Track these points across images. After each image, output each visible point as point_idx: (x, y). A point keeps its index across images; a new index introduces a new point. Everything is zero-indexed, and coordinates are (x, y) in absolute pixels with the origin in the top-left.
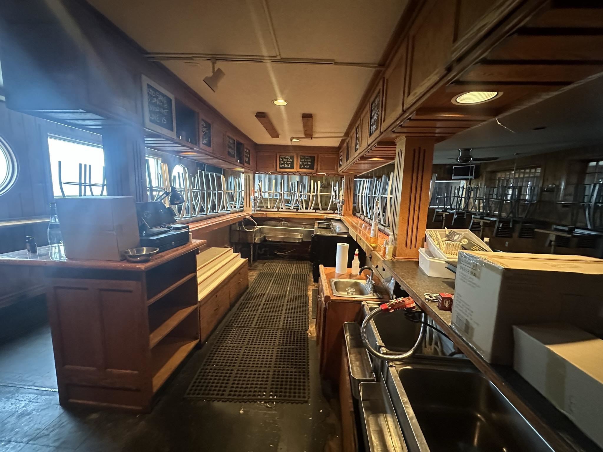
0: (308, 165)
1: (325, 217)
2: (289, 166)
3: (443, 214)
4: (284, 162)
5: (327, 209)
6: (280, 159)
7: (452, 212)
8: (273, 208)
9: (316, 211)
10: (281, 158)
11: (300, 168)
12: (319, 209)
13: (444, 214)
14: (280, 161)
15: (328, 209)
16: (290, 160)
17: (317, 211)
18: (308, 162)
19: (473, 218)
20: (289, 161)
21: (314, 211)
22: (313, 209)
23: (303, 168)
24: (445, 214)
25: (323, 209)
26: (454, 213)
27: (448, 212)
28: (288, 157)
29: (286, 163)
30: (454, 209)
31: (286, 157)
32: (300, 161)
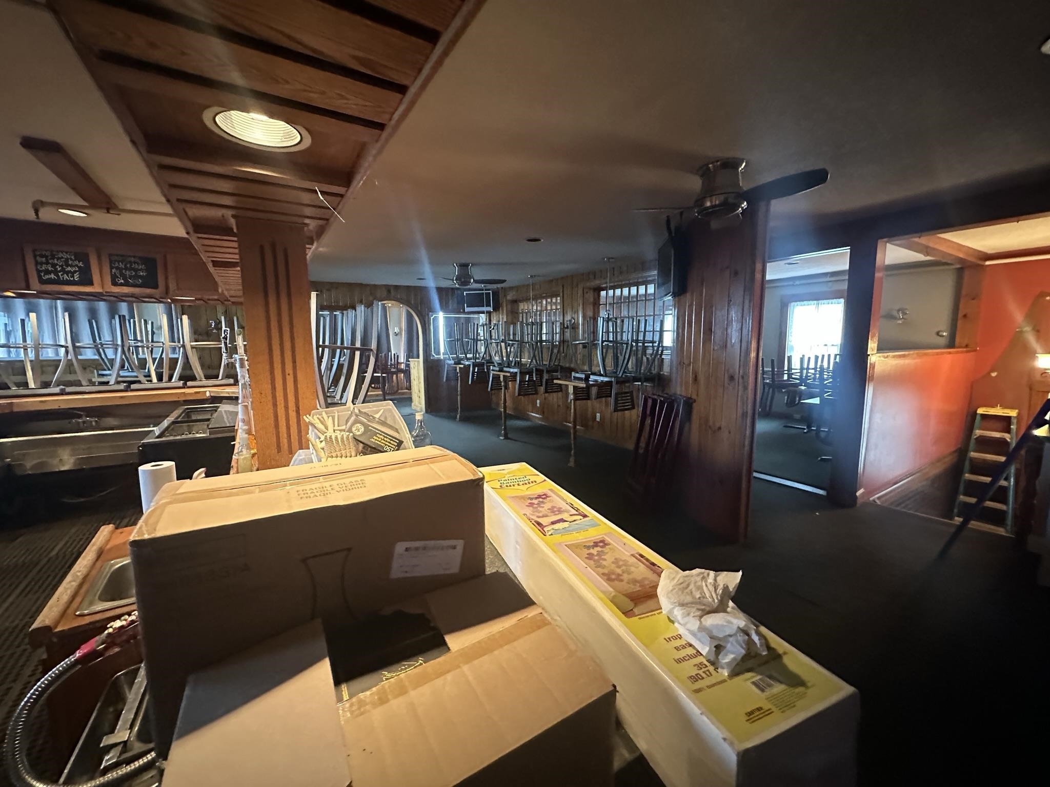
0: (137, 277)
1: (208, 394)
2: (73, 276)
3: (456, 367)
4: (54, 265)
5: (218, 377)
6: (39, 259)
7: (467, 363)
8: (46, 385)
9: (185, 384)
10: (42, 256)
11: (115, 284)
12: (194, 378)
13: (458, 367)
14: (37, 263)
15: (220, 377)
16: (77, 262)
17: (189, 383)
18: (136, 270)
19: (492, 370)
20: (71, 266)
21: (181, 383)
22: (180, 379)
23: (121, 285)
24: (460, 368)
25: (208, 377)
26: (470, 365)
27: (462, 364)
28: (66, 256)
29: (63, 270)
30: (470, 359)
31: (60, 255)
32: (112, 268)
